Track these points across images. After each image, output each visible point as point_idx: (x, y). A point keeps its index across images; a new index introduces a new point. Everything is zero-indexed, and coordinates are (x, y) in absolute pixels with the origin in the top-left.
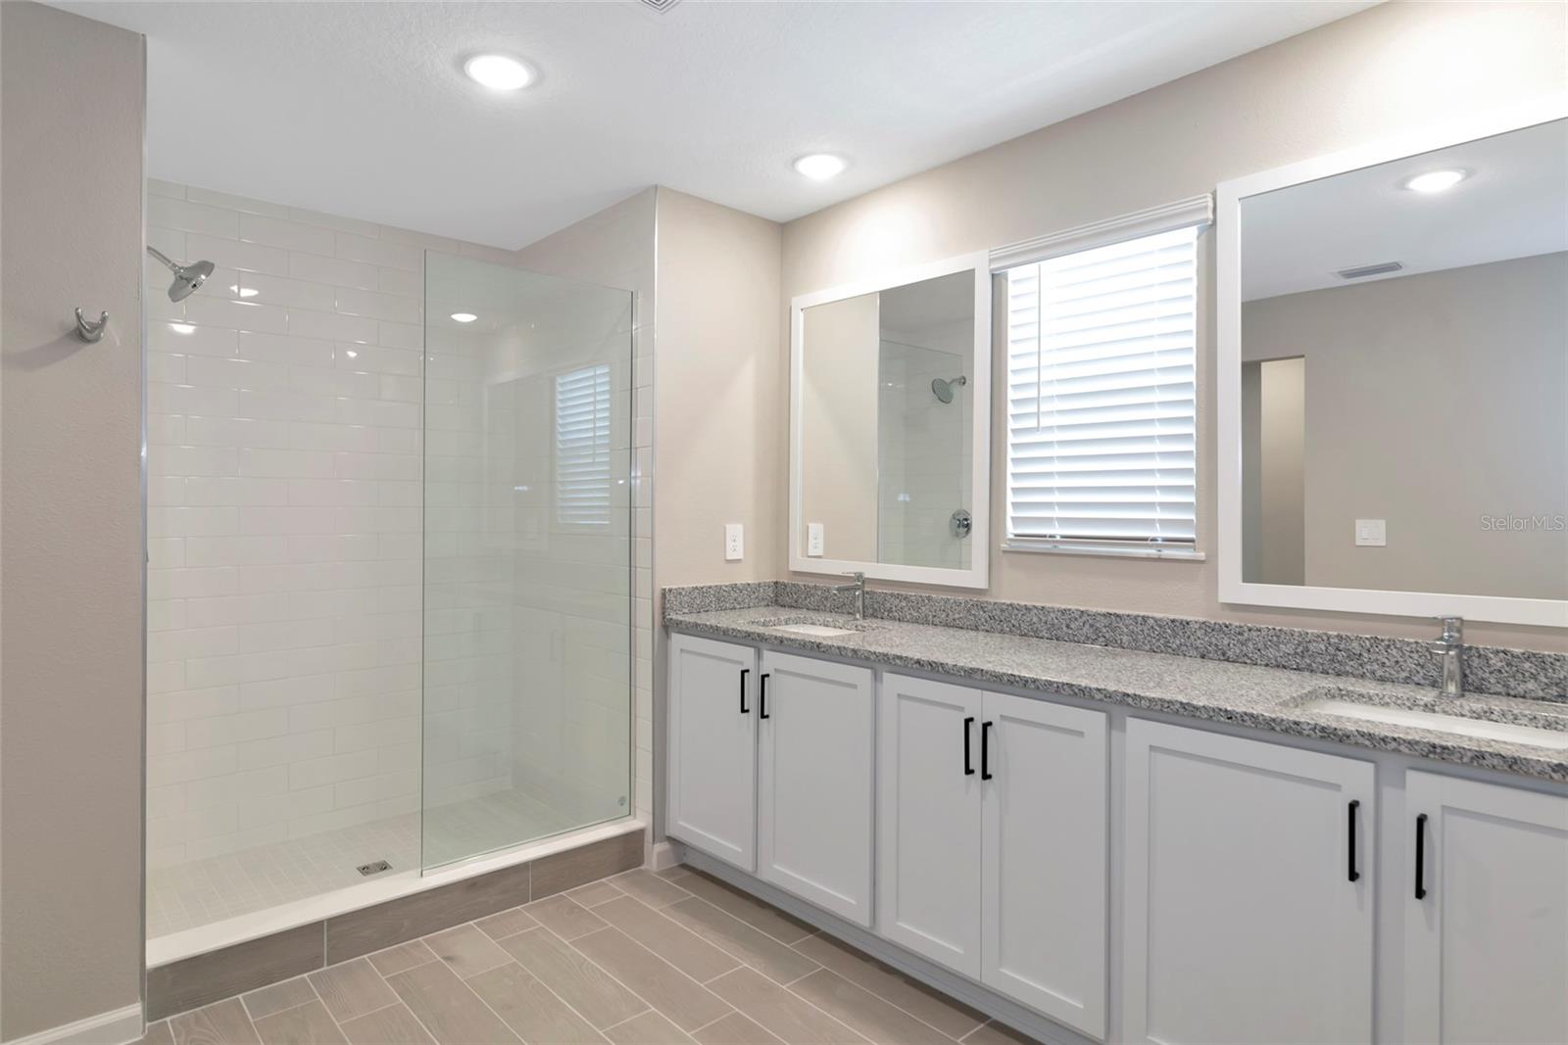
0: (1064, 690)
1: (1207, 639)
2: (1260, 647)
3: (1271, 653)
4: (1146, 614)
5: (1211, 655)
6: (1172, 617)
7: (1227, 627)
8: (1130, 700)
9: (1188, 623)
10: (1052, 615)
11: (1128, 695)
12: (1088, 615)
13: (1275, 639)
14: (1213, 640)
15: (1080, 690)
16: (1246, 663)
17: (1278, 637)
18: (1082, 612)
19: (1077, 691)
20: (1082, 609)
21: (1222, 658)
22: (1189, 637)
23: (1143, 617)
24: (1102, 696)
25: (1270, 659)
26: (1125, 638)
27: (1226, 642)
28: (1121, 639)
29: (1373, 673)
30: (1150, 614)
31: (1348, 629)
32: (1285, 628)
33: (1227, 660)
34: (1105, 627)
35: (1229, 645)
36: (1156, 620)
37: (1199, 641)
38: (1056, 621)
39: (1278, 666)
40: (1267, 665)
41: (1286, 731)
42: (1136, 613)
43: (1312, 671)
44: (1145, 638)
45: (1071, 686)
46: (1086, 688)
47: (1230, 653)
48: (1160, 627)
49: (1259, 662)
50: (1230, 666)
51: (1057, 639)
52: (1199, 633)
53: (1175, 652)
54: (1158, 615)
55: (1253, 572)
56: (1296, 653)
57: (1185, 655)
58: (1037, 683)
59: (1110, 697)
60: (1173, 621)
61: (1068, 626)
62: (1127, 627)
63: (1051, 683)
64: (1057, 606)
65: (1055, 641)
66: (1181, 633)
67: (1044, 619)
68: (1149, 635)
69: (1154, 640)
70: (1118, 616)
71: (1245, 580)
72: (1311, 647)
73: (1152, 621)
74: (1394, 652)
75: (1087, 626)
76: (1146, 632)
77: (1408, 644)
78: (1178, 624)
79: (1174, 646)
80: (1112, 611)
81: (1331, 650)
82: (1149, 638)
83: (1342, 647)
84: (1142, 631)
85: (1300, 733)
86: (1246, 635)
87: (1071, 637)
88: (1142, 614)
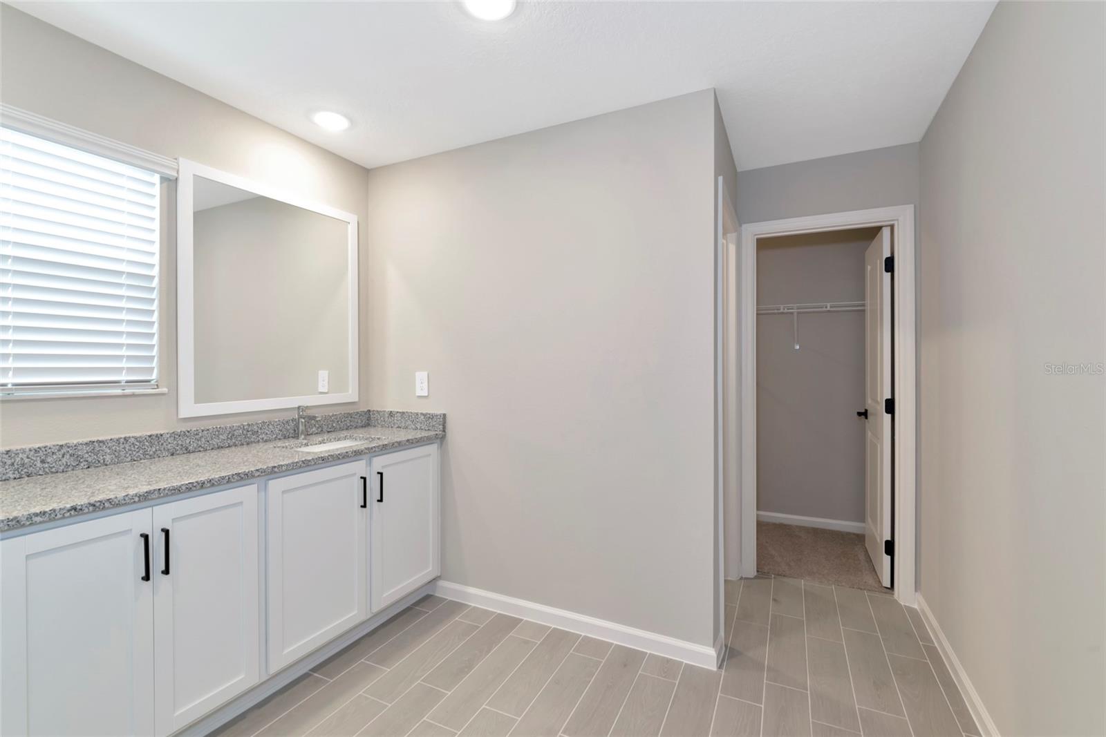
0: (234, 479)
1: (175, 442)
2: (208, 439)
3: (215, 442)
4: (128, 435)
5: (178, 452)
6: (149, 434)
7: (188, 432)
8: (276, 470)
9: (161, 435)
10: (21, 455)
11: (275, 467)
12: (69, 447)
13: (217, 433)
14: (180, 442)
15: (245, 475)
16: (200, 451)
17: (219, 431)
18: (62, 446)
19: (243, 476)
20: (60, 443)
21: (185, 452)
22: (162, 444)
23: (125, 438)
24: (259, 473)
25: (214, 445)
26: (108, 458)
27: (188, 442)
28: (104, 460)
29: (263, 439)
30: (131, 435)
31: (251, 419)
32: (222, 426)
33: (189, 452)
34: (87, 453)
35: (190, 442)
36: (136, 438)
37: (169, 445)
38: (27, 461)
39: (218, 448)
40: (212, 449)
41: (343, 458)
42: (117, 436)
43: (236, 446)
44: (127, 453)
45: (238, 474)
46: (249, 472)
47: (191, 448)
48: (140, 442)
49: (208, 448)
50: (192, 456)
51: (28, 476)
52: (169, 440)
53: (152, 457)
54: (137, 435)
55: (200, 398)
56: (228, 438)
57: (159, 457)
58: (212, 481)
59: (265, 472)
60: (150, 436)
61: (43, 462)
62: (109, 448)
63: (223, 478)
64: (27, 446)
65: (27, 478)
66: (156, 443)
67: (9, 462)
68: (129, 450)
69: (134, 453)
70: (101, 442)
71: (196, 402)
72: (236, 433)
73: (133, 439)
74: (271, 427)
75: (67, 456)
76: (127, 448)
77: (276, 422)
78: (154, 437)
79: (151, 453)
80: (95, 439)
81: (245, 432)
82: (131, 452)
83: (250, 429)
84: (124, 448)
85: (348, 456)
86: (200, 434)
87: (47, 470)
88: (123, 436)
